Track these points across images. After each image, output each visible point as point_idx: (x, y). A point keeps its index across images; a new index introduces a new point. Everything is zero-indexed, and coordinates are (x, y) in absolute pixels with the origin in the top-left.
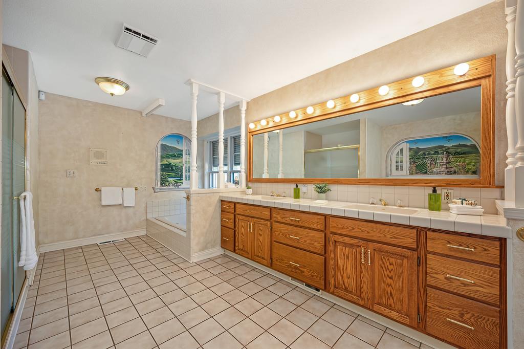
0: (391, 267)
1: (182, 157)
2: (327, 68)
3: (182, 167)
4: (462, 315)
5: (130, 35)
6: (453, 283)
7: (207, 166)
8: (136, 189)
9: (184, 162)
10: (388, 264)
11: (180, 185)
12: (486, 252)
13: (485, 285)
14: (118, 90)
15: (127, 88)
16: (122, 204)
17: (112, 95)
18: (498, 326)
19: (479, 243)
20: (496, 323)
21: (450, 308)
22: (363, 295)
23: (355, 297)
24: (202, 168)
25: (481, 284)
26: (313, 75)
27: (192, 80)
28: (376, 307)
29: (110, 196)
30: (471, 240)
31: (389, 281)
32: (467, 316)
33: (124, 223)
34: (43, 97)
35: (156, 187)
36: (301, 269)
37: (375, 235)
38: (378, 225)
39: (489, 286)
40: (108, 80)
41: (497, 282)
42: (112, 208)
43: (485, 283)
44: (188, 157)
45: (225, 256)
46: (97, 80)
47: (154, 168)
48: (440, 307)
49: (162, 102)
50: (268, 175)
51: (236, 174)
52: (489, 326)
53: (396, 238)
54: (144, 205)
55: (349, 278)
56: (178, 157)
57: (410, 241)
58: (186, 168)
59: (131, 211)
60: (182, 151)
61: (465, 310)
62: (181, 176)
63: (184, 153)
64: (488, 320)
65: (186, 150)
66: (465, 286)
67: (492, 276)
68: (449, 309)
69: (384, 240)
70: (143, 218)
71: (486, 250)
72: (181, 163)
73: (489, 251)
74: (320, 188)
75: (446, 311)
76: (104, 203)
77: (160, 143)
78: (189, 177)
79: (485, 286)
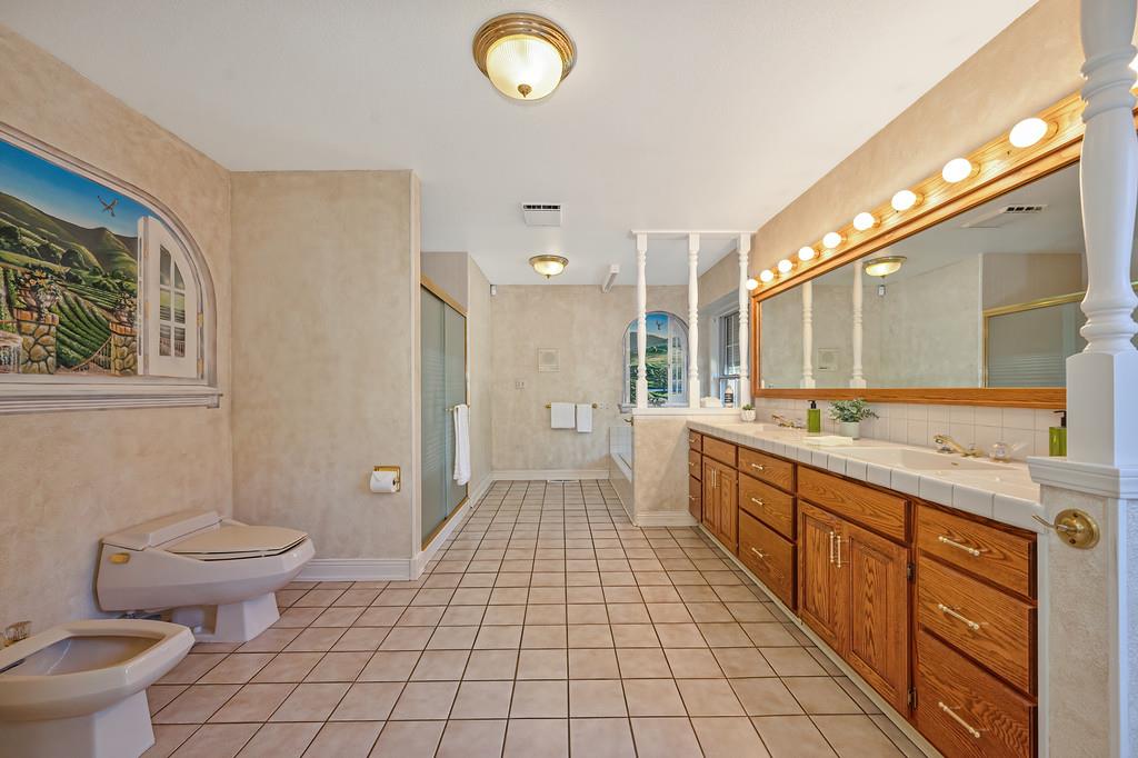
0: (870, 577)
1: (666, 353)
2: (872, 135)
3: (666, 369)
4: (970, 705)
5: (531, 211)
6: (957, 627)
7: (714, 366)
8: (594, 406)
9: (670, 360)
10: (867, 570)
11: (663, 402)
12: (1005, 563)
13: (1006, 642)
14: (554, 268)
15: (565, 262)
16: (576, 428)
17: (548, 276)
18: (1027, 744)
19: (996, 541)
20: (1023, 737)
21: (953, 684)
22: (836, 629)
23: (828, 632)
24: (705, 369)
25: (1000, 637)
26: (849, 158)
27: (634, 232)
28: (853, 657)
29: (561, 416)
30: (983, 533)
31: (868, 606)
32: (978, 708)
33: (579, 456)
34: (494, 292)
35: (624, 405)
36: (767, 564)
37: (850, 509)
38: (855, 487)
39: (1010, 644)
40: (543, 259)
41: (1024, 638)
42: (563, 433)
43: (1005, 637)
44: (677, 351)
45: (696, 530)
46: (532, 261)
47: (620, 374)
48: (937, 678)
49: (615, 269)
50: (814, 381)
51: (731, 383)
52: (1011, 742)
53: (878, 516)
54: (605, 433)
55: (819, 591)
56: (660, 352)
57: (894, 524)
58: (674, 371)
59: (588, 439)
60: (666, 341)
61: (974, 693)
62: (665, 385)
63: (670, 345)
64: (1011, 726)
65: (674, 339)
66: (973, 638)
67: (1015, 620)
68: (951, 686)
69: (861, 519)
70: (605, 453)
71: (1006, 558)
72: (665, 362)
73: (1011, 561)
74: (842, 409)
75: (945, 687)
76: (553, 426)
77: (629, 331)
78: (680, 387)
79: (1005, 645)
